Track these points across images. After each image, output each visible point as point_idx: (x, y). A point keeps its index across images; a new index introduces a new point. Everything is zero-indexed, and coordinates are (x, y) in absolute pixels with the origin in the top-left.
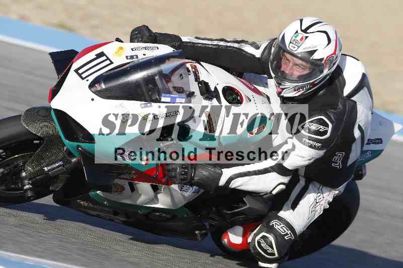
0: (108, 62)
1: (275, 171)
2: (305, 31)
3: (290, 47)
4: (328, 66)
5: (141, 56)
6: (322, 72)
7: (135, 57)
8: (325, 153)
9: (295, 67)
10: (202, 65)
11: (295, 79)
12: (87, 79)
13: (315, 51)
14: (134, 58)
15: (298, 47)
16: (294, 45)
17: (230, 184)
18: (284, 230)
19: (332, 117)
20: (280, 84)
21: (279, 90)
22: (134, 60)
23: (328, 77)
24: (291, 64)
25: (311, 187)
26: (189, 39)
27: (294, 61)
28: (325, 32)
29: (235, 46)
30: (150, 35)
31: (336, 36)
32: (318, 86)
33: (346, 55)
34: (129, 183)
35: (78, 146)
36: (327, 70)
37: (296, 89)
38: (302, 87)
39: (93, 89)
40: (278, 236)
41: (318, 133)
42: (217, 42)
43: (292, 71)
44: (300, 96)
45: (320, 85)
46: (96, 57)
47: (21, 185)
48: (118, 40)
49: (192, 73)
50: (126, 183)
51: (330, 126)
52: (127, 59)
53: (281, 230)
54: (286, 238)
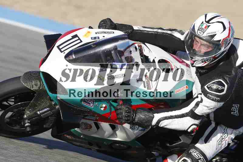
0: (79, 41)
1: (189, 116)
2: (208, 22)
3: (198, 33)
4: (224, 45)
5: (101, 38)
6: (220, 49)
7: (97, 38)
8: (223, 104)
9: (202, 47)
10: (146, 45)
11: (202, 54)
12: (64, 52)
15: (204, 33)
16: (200, 32)
17: (159, 124)
18: (198, 156)
20: (192, 58)
21: (192, 62)
24: (199, 44)
25: (219, 128)
26: (138, 28)
27: (201, 42)
28: (222, 23)
29: (169, 33)
30: (111, 25)
32: (218, 59)
33: (239, 39)
34: (94, 122)
37: (203, 61)
38: (207, 60)
39: (67, 59)
40: (193, 160)
41: (217, 90)
42: (157, 29)
43: (200, 49)
44: (206, 66)
46: (71, 38)
47: (23, 123)
48: (90, 27)
49: (138, 50)
50: (92, 123)
51: (226, 86)
52: (92, 39)
53: (196, 156)
54: (200, 161)
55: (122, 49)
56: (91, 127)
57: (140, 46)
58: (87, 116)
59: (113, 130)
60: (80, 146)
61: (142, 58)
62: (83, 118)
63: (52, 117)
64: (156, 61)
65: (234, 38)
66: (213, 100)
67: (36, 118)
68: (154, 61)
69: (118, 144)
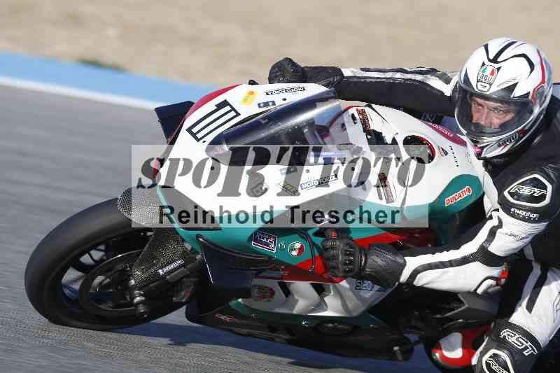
0: (233, 114)
1: (477, 260)
2: (495, 60)
3: (478, 87)
4: (538, 101)
5: (279, 102)
7: (270, 104)
8: (547, 226)
9: (492, 114)
10: (373, 109)
11: (496, 130)
12: (203, 140)
13: (515, 85)
14: (269, 106)
15: (491, 85)
16: (483, 84)
17: (415, 279)
18: (521, 342)
19: (552, 175)
20: (476, 142)
21: (477, 150)
22: (269, 108)
23: (541, 117)
24: (486, 110)
25: (549, 275)
26: (352, 71)
28: (524, 55)
29: (417, 79)
30: (295, 71)
31: (540, 57)
32: (530, 132)
34: (279, 283)
35: (198, 236)
36: (538, 108)
37: (501, 143)
38: (509, 140)
40: (513, 352)
41: (531, 198)
42: (392, 73)
43: (489, 120)
46: (215, 108)
47: (130, 297)
48: (252, 83)
49: (358, 121)
50: (274, 284)
51: (550, 187)
52: (260, 107)
53: (517, 342)
54: (526, 354)
55: (325, 123)
56: (272, 293)
57: (362, 113)
58: (264, 270)
59: (319, 295)
60: (249, 335)
61: (369, 137)
62: (257, 276)
63: (190, 279)
64: (400, 141)
65: (554, 84)
66: (523, 219)
67: (156, 283)
68: (394, 142)
69: (332, 323)
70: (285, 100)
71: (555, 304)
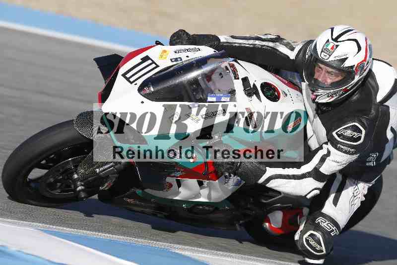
0: (154, 66)
1: (312, 177)
2: (336, 40)
4: (359, 72)
5: (184, 59)
8: (359, 156)
10: (239, 64)
11: (328, 86)
12: (135, 83)
14: (178, 61)
15: (330, 56)
16: (325, 54)
18: (329, 227)
19: (366, 123)
20: (313, 91)
21: (313, 97)
22: (178, 62)
23: (360, 82)
24: (324, 72)
27: (326, 70)
28: (356, 40)
29: (270, 46)
31: (367, 43)
34: (177, 180)
37: (330, 95)
38: (335, 93)
39: (142, 93)
41: (352, 139)
42: (252, 41)
43: (324, 79)
45: (352, 90)
46: (141, 61)
50: (173, 181)
51: (363, 132)
52: (172, 61)
53: (327, 227)
54: (333, 235)
56: (171, 186)
67: (93, 178)
68: (254, 87)
69: (202, 206)
70: (187, 57)
71: (351, 200)
